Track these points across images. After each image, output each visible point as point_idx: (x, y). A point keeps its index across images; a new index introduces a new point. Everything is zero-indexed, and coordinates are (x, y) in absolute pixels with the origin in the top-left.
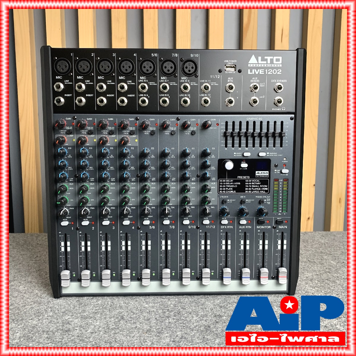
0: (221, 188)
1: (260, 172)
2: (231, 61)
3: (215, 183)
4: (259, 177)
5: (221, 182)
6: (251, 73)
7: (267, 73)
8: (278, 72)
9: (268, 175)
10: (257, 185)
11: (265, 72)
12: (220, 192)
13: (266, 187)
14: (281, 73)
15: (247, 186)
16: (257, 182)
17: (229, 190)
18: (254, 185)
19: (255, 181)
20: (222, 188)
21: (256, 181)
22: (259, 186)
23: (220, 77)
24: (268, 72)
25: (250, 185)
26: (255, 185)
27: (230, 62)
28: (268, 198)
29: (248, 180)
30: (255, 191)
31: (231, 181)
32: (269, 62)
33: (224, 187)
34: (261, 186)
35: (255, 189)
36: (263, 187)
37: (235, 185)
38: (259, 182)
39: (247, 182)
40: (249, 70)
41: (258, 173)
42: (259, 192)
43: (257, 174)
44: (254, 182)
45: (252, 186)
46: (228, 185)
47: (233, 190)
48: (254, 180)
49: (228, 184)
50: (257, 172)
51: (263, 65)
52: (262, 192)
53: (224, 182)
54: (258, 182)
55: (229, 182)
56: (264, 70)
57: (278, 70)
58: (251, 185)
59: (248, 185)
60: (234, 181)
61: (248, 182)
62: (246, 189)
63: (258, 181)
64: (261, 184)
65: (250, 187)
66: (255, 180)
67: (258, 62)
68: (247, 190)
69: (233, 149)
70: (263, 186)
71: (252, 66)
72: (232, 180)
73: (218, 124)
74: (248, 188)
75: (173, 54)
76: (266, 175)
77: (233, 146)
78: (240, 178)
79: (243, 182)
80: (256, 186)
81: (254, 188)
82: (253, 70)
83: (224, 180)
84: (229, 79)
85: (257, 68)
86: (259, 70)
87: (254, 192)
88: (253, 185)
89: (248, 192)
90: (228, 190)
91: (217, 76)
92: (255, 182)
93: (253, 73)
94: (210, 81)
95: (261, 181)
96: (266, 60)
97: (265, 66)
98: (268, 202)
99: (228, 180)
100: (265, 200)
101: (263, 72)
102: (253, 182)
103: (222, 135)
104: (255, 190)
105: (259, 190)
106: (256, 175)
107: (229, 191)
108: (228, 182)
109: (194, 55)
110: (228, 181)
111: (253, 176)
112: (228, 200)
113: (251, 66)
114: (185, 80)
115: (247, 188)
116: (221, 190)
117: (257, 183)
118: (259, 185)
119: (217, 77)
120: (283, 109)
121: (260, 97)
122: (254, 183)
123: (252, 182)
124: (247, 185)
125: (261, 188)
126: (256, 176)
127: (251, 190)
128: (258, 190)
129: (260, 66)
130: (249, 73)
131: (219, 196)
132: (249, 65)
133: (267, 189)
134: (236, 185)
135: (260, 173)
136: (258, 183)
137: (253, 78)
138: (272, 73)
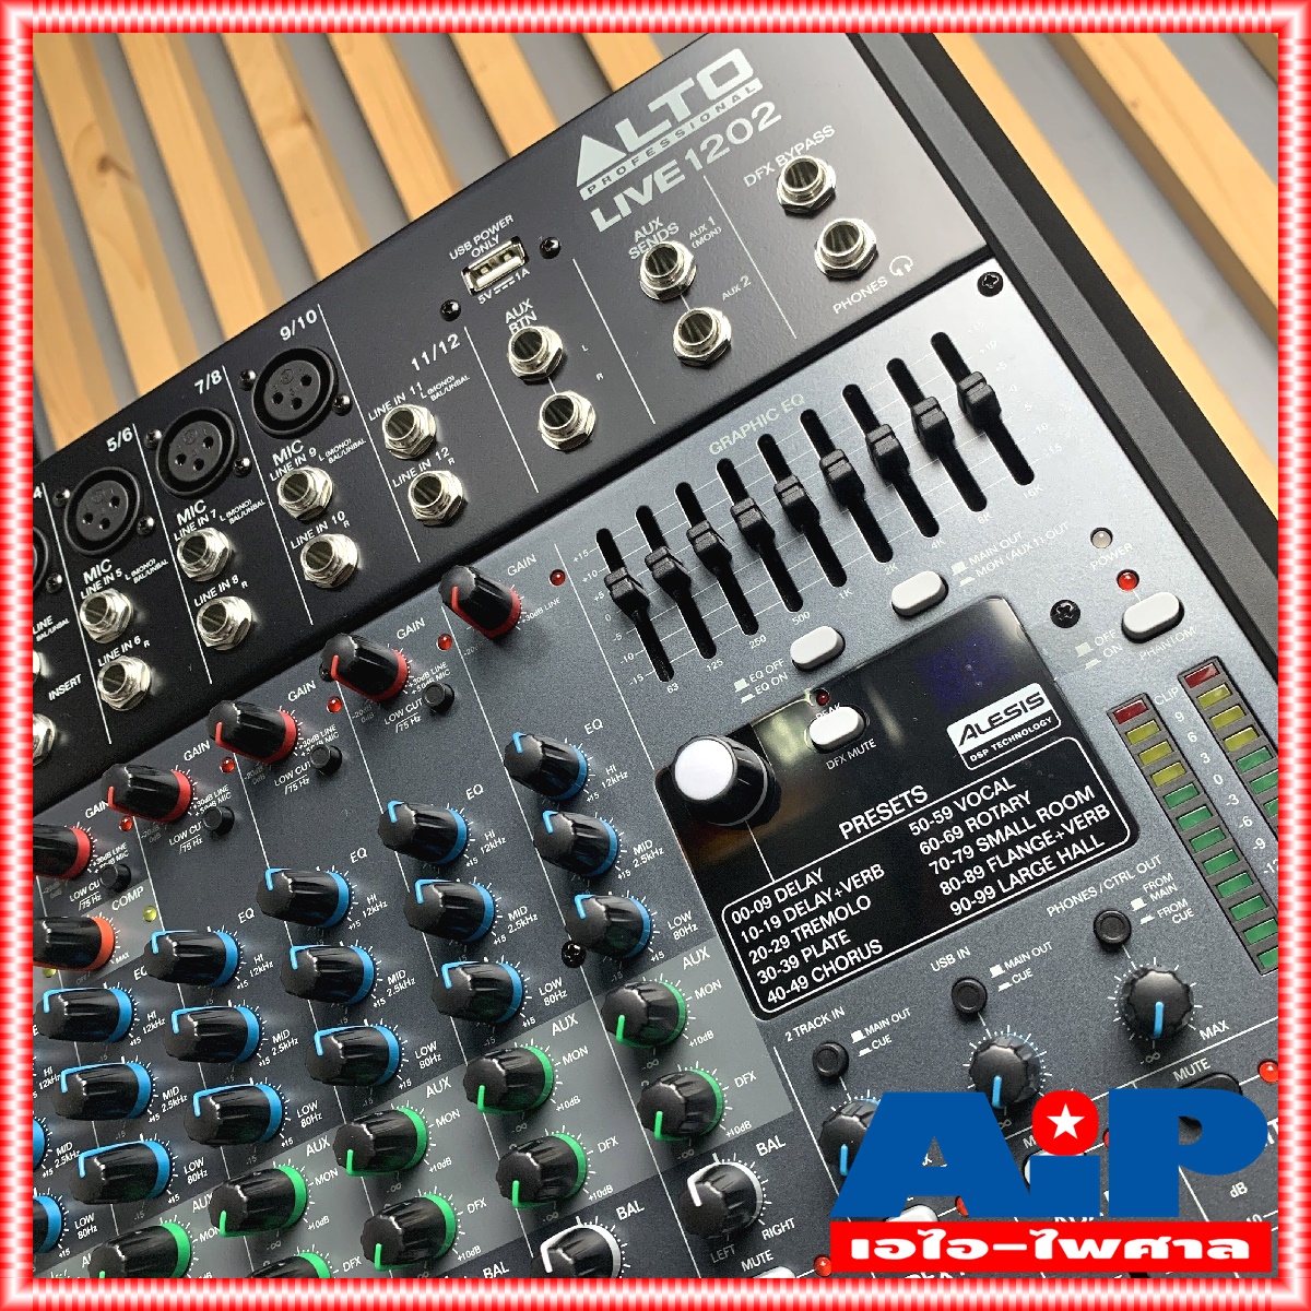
0: (763, 965)
1: (980, 718)
2: (485, 235)
3: (703, 952)
4: (992, 753)
5: (745, 925)
6: (617, 218)
7: (698, 166)
8: (755, 123)
9: (1047, 706)
10: (1009, 819)
11: (686, 166)
12: (773, 997)
13: (1090, 805)
14: (779, 117)
15: (944, 863)
16: (996, 801)
17: (831, 955)
18: (991, 830)
19: (981, 796)
20: (774, 960)
21: (987, 793)
22: (1033, 819)
23: (462, 338)
24: (702, 156)
25: (959, 844)
26: (998, 824)
27: (481, 242)
28: (1150, 876)
29: (928, 814)
30: (1026, 873)
31: (810, 881)
32: (680, 110)
33: (785, 954)
34: (1043, 814)
35: (1012, 856)
36: (1068, 815)
37: (850, 898)
38: (1012, 793)
39: (924, 836)
40: (597, 214)
41: (972, 731)
42: (1060, 867)
43: (971, 744)
44: (978, 810)
45: (976, 848)
46: (800, 921)
47: (858, 940)
48: (965, 793)
49: (797, 910)
50: (955, 731)
51: (658, 148)
52: (1081, 857)
53: (767, 914)
54: (1004, 797)
55: (800, 897)
56: (674, 163)
57: (754, 114)
58: (970, 838)
59: (947, 850)
60: (835, 873)
61: (937, 831)
62: (947, 887)
63: (999, 788)
64: (1040, 800)
65: (969, 864)
66: (977, 788)
67: (624, 149)
68: (956, 896)
69: (716, 663)
70: (1063, 805)
71: (600, 186)
72: (815, 868)
73: (557, 577)
74: (957, 871)
75: (201, 382)
76: (1037, 720)
77: (708, 649)
78: (864, 832)
79: (896, 845)
80: (1009, 832)
81: (1001, 850)
82: (619, 200)
83: (759, 896)
84: (512, 321)
85: (634, 180)
86: (647, 182)
87: (1018, 887)
88: (983, 832)
89: (976, 907)
90: (825, 960)
91: (442, 344)
92: (985, 805)
93: (625, 210)
94: (416, 389)
95: (1020, 778)
96: (666, 112)
97: (673, 139)
98: (1167, 910)
99: (782, 884)
100: (1138, 904)
101: (678, 170)
102: (972, 812)
103: (608, 618)
104: (1017, 865)
105: (1049, 851)
106: (962, 750)
107: (834, 966)
108: (791, 902)
109: (298, 325)
110: (789, 892)
111: (947, 772)
112: (857, 1036)
113: (595, 192)
114: (292, 460)
115: (945, 876)
116: (772, 985)
117: (1005, 809)
118: (1028, 812)
119: (448, 347)
120: (899, 273)
121: (725, 295)
122: (985, 819)
123: (959, 818)
124: (935, 855)
125: (1053, 825)
126: (967, 755)
127: (990, 879)
128: (1038, 856)
129: (643, 158)
130: (602, 223)
131: (772, 1039)
132: (585, 194)
133: (1100, 813)
134: (857, 893)
135: (985, 726)
136: (1015, 802)
137: (638, 234)
138: (727, 150)
